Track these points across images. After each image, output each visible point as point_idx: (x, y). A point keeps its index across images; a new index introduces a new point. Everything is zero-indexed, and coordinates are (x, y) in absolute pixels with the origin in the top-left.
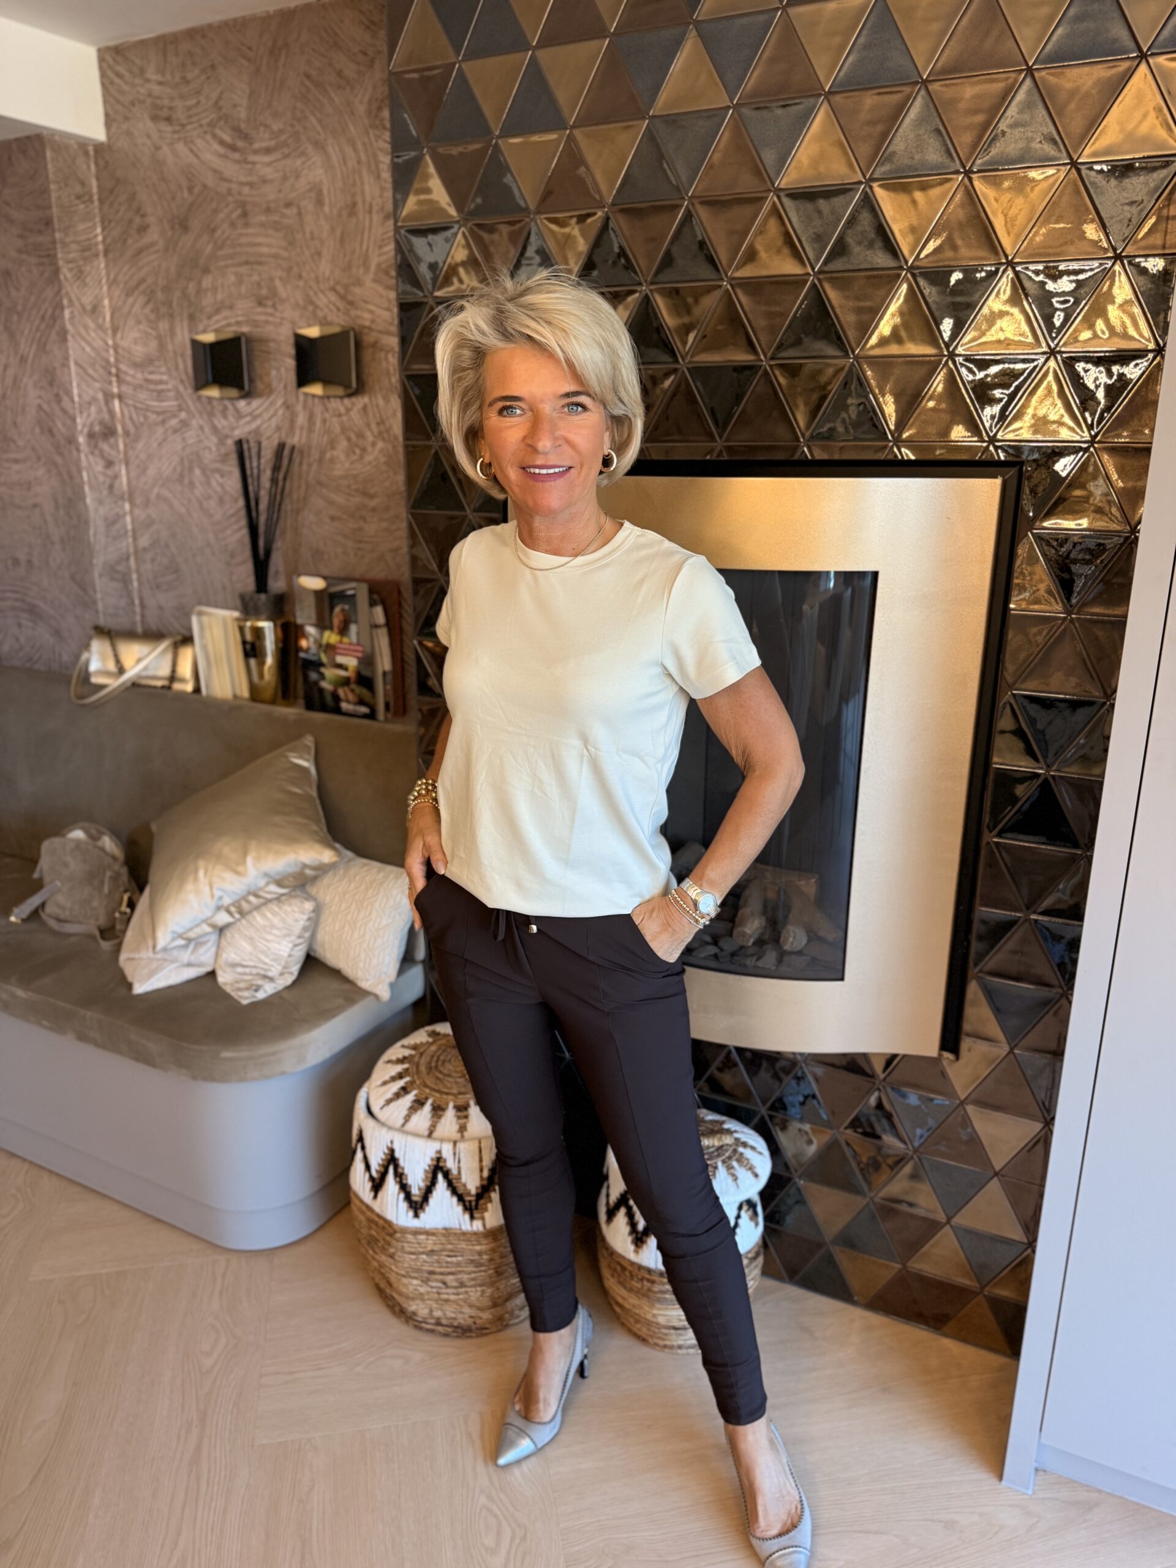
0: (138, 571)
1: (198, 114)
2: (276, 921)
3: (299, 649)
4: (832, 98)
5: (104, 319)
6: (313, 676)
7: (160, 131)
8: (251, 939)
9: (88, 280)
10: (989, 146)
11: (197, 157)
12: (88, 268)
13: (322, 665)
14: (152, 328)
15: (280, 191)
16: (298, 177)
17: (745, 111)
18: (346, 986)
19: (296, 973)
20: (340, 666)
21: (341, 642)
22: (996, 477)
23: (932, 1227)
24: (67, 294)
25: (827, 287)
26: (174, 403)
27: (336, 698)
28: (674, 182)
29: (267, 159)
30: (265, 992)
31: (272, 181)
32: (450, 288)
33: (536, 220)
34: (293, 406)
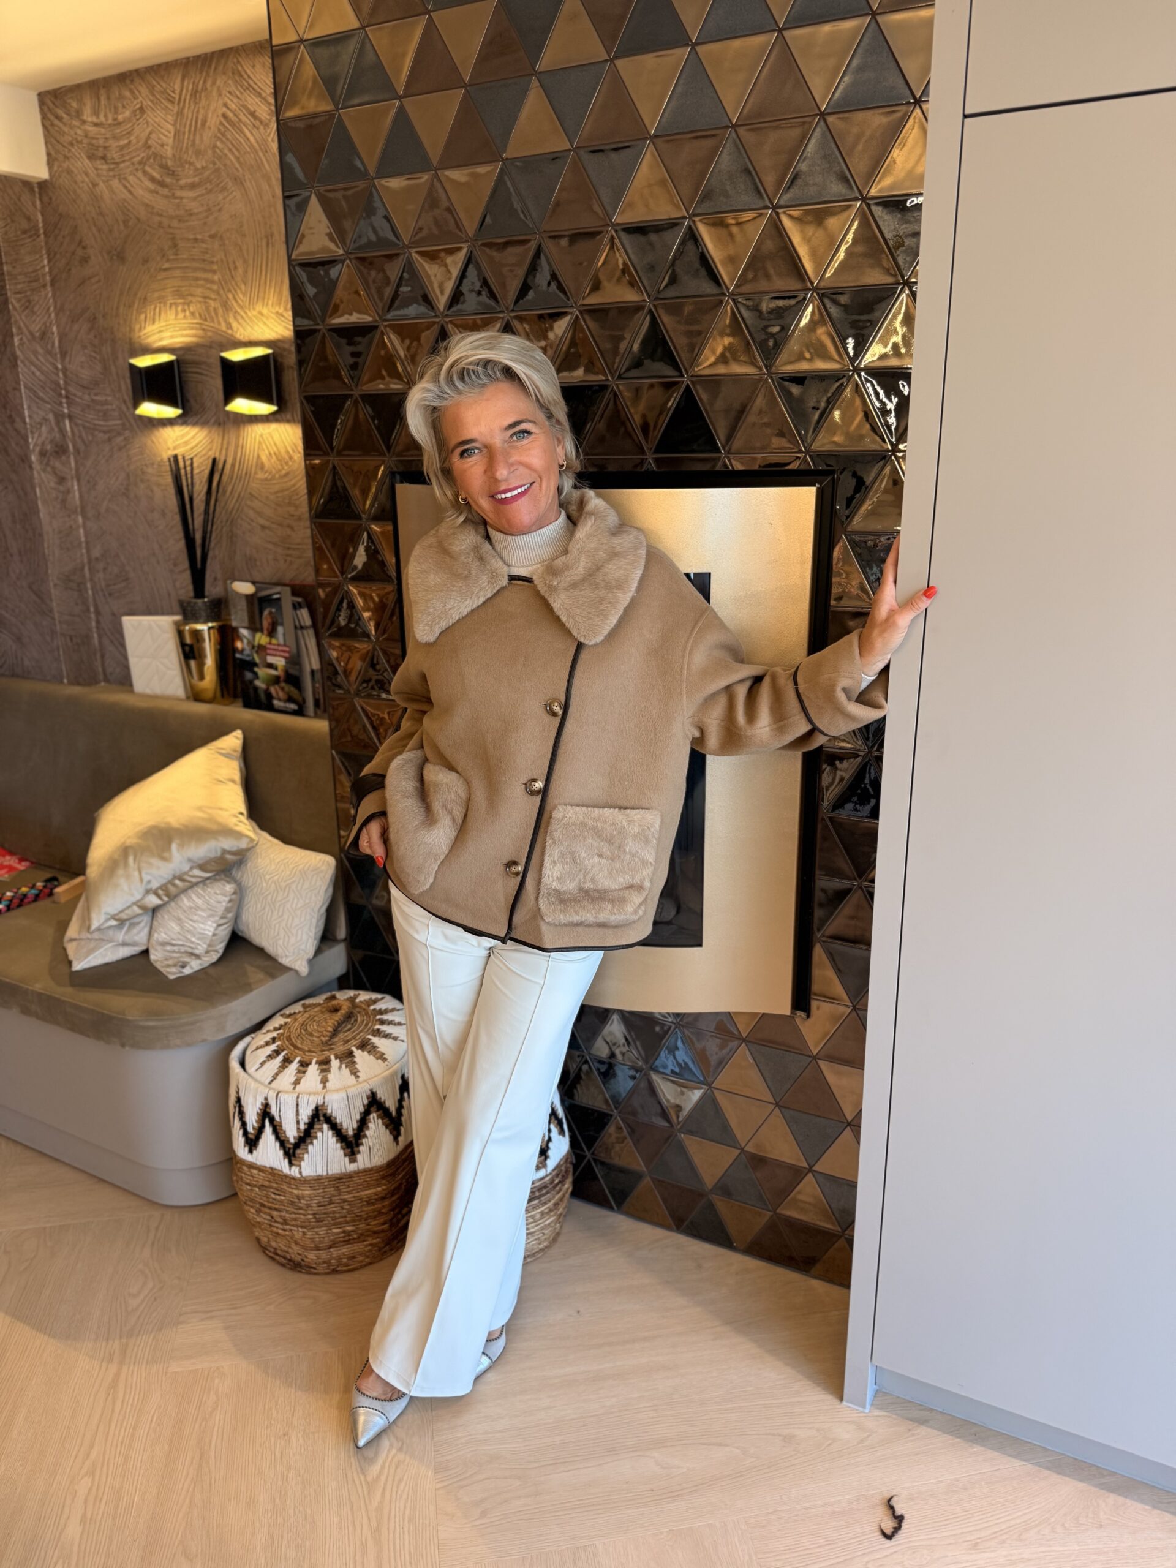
0: (91, 580)
1: (128, 153)
2: (199, 902)
3: (235, 650)
4: (656, 141)
5: (53, 343)
6: (248, 675)
7: (97, 169)
8: (179, 920)
9: (36, 309)
10: (792, 183)
11: (130, 192)
12: (36, 298)
13: (255, 665)
14: (95, 352)
15: (205, 224)
16: (220, 210)
17: (582, 152)
18: (268, 963)
19: (221, 951)
20: (271, 666)
21: (270, 643)
22: (813, 485)
23: (797, 1174)
24: (16, 321)
25: (662, 312)
26: (118, 422)
27: (269, 697)
28: (526, 219)
29: (191, 194)
30: (192, 968)
31: (198, 214)
32: (339, 317)
33: (410, 253)
34: (224, 423)
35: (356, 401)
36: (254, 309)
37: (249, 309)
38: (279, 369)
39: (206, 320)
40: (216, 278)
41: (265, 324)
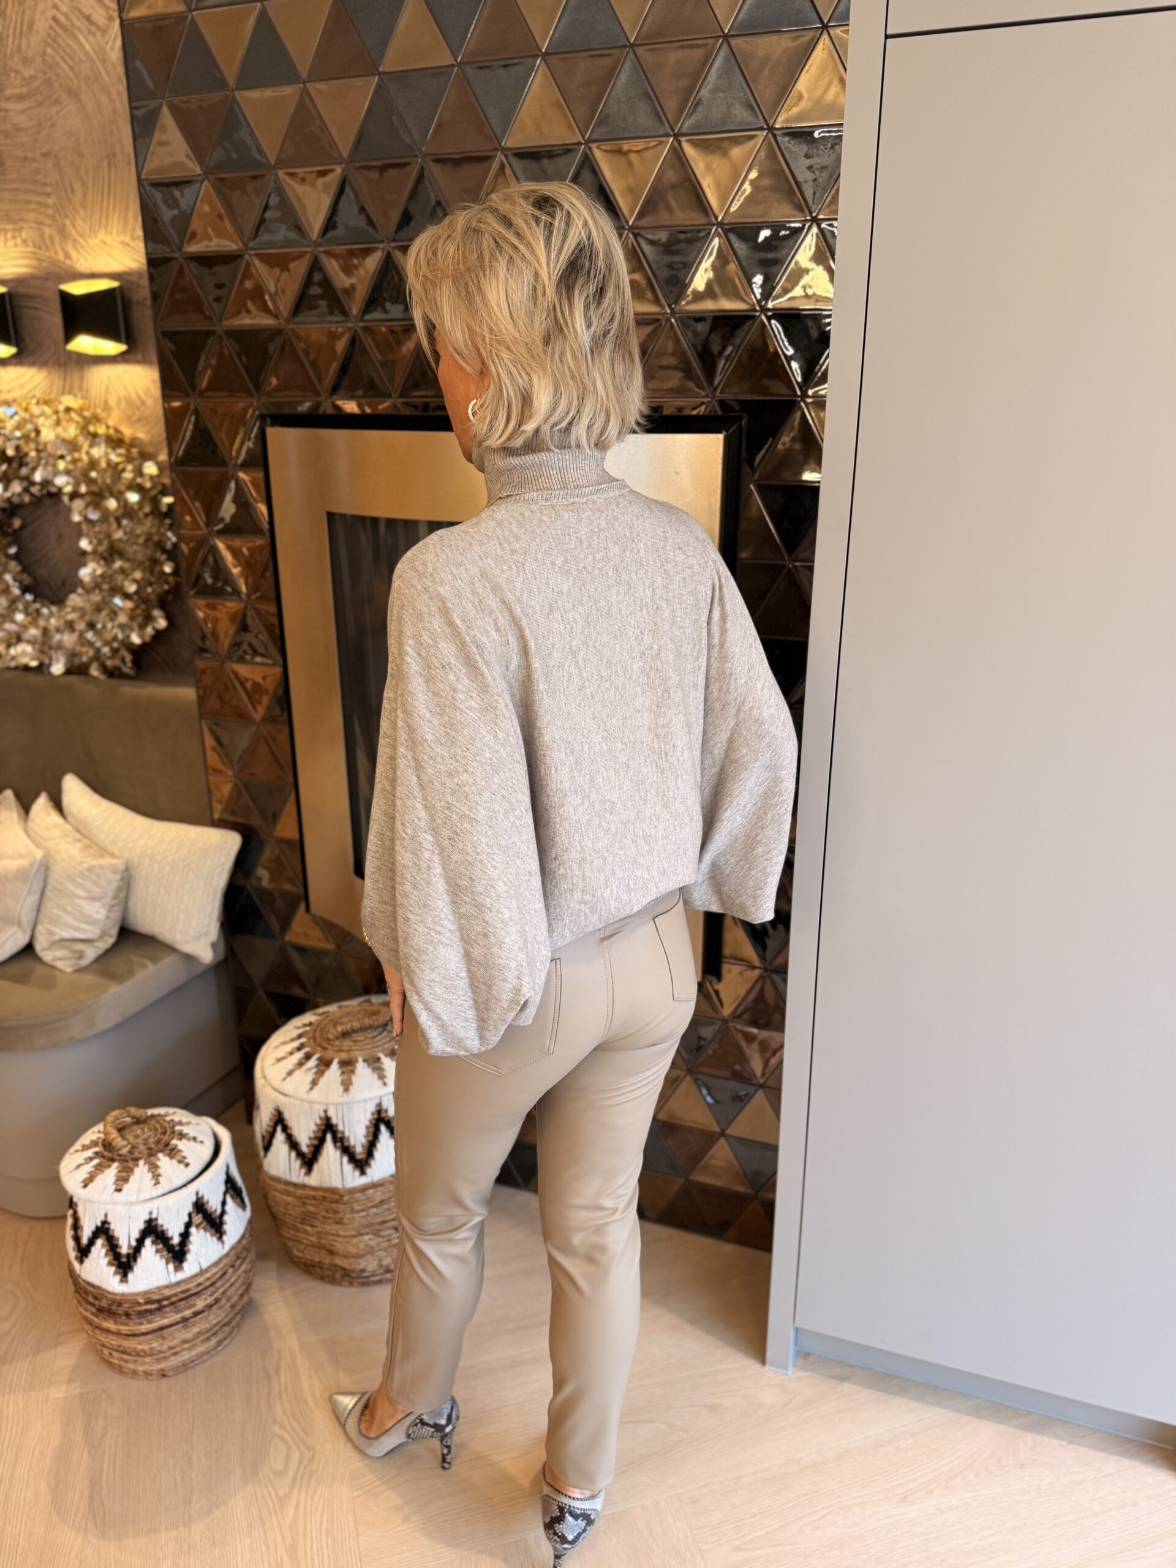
4: (546, 58)
10: (694, 110)
15: (36, 140)
16: (53, 125)
17: (467, 69)
22: (720, 432)
23: (709, 1139)
28: (407, 140)
29: (19, 106)
31: (27, 129)
32: (197, 243)
33: (277, 174)
34: (65, 364)
35: (220, 339)
36: (96, 237)
37: (90, 237)
38: (127, 304)
39: (40, 248)
40: (51, 201)
41: (109, 254)
